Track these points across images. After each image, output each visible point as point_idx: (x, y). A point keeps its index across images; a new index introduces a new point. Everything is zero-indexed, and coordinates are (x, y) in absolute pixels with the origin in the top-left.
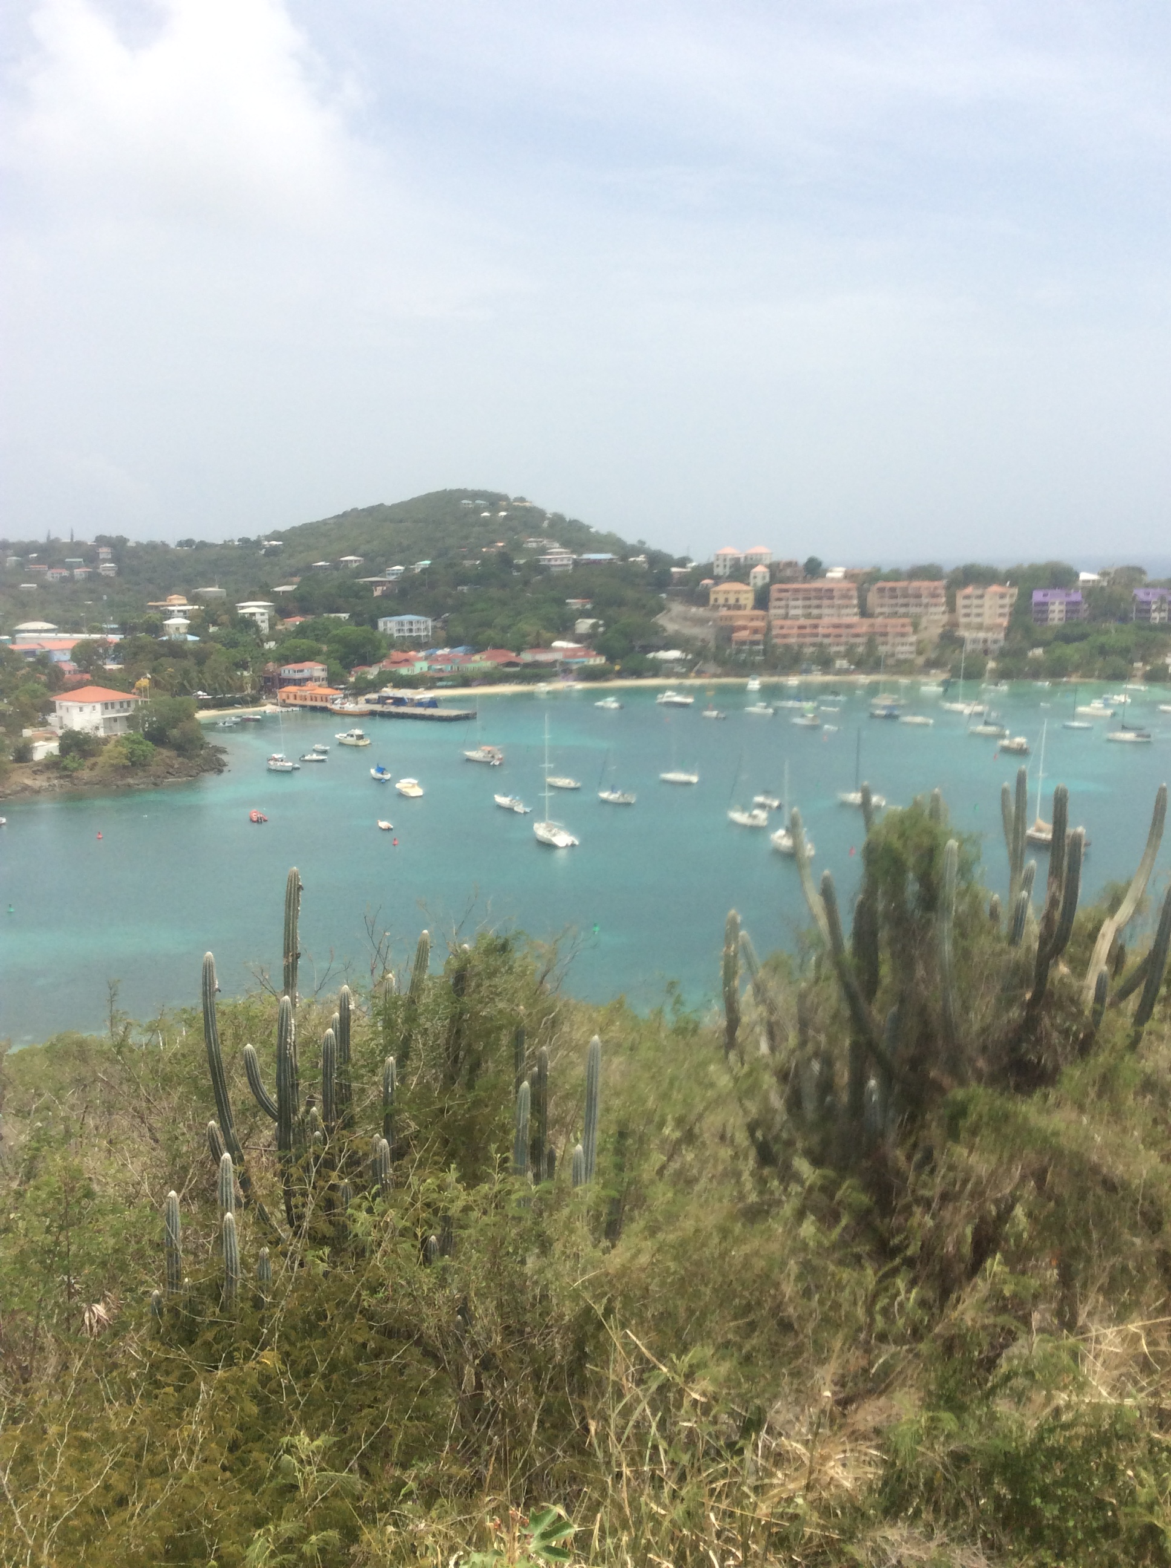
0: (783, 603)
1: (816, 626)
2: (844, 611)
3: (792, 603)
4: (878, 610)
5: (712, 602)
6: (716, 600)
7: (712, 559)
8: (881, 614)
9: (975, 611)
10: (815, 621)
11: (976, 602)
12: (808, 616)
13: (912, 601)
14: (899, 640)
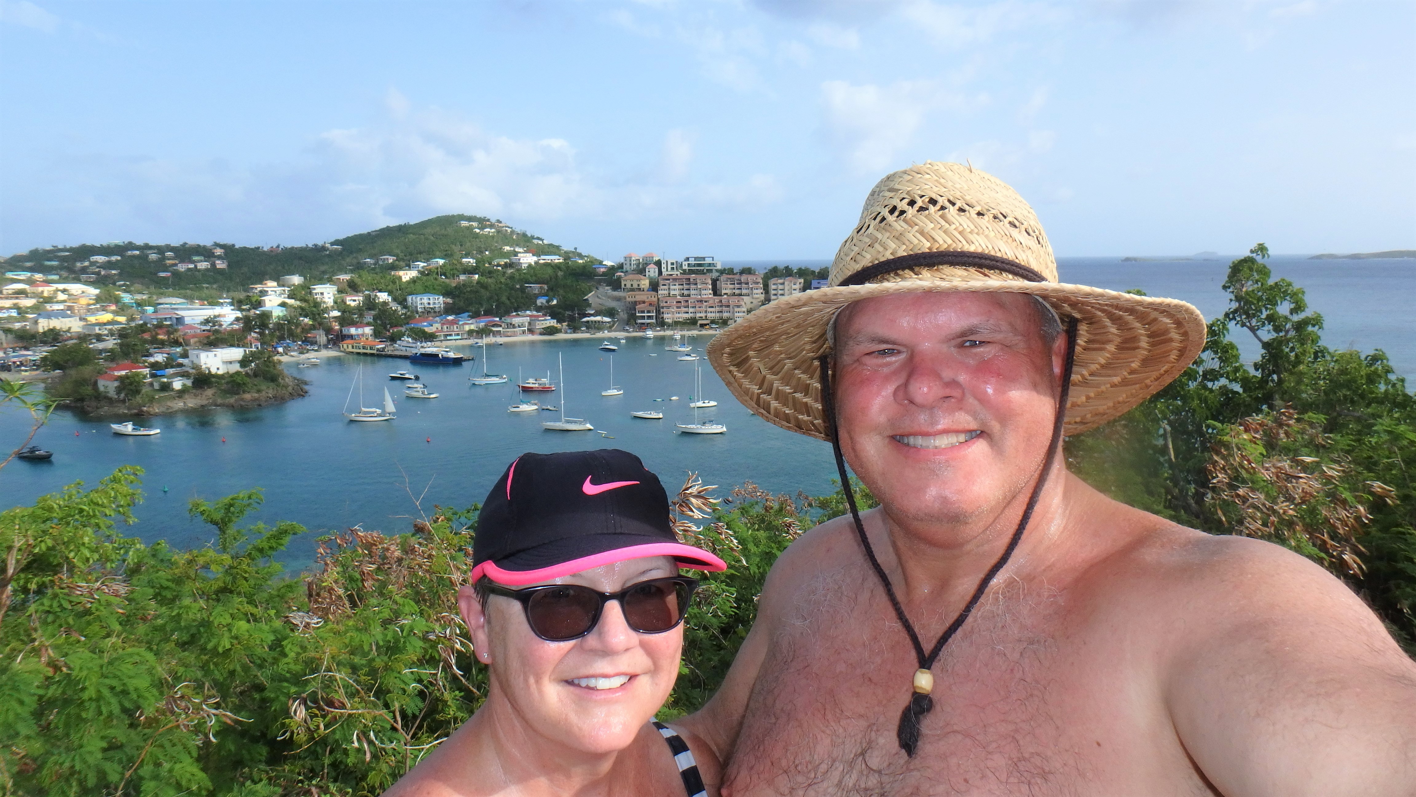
0: (666, 287)
1: (687, 301)
2: (703, 292)
3: (672, 287)
4: (724, 292)
5: (623, 286)
6: (625, 285)
7: (622, 260)
8: (725, 294)
9: (780, 292)
10: (686, 298)
11: (781, 287)
12: (683, 295)
13: (744, 285)
14: (736, 309)
